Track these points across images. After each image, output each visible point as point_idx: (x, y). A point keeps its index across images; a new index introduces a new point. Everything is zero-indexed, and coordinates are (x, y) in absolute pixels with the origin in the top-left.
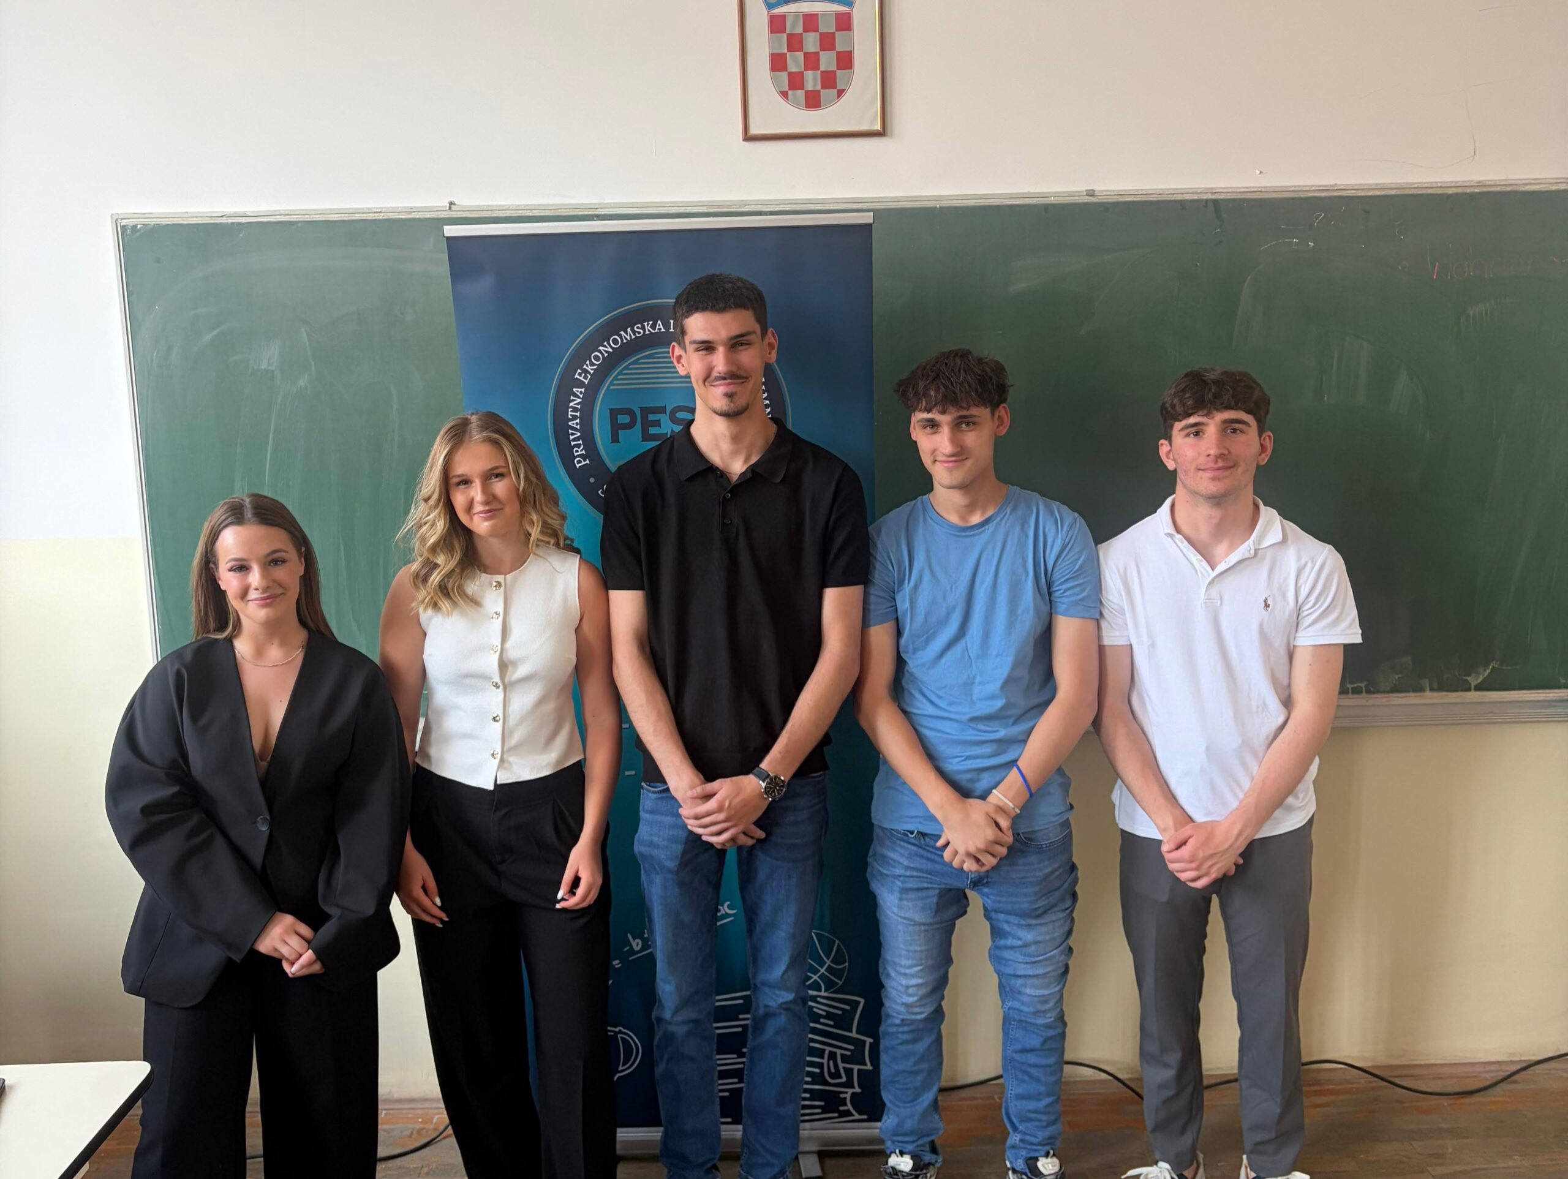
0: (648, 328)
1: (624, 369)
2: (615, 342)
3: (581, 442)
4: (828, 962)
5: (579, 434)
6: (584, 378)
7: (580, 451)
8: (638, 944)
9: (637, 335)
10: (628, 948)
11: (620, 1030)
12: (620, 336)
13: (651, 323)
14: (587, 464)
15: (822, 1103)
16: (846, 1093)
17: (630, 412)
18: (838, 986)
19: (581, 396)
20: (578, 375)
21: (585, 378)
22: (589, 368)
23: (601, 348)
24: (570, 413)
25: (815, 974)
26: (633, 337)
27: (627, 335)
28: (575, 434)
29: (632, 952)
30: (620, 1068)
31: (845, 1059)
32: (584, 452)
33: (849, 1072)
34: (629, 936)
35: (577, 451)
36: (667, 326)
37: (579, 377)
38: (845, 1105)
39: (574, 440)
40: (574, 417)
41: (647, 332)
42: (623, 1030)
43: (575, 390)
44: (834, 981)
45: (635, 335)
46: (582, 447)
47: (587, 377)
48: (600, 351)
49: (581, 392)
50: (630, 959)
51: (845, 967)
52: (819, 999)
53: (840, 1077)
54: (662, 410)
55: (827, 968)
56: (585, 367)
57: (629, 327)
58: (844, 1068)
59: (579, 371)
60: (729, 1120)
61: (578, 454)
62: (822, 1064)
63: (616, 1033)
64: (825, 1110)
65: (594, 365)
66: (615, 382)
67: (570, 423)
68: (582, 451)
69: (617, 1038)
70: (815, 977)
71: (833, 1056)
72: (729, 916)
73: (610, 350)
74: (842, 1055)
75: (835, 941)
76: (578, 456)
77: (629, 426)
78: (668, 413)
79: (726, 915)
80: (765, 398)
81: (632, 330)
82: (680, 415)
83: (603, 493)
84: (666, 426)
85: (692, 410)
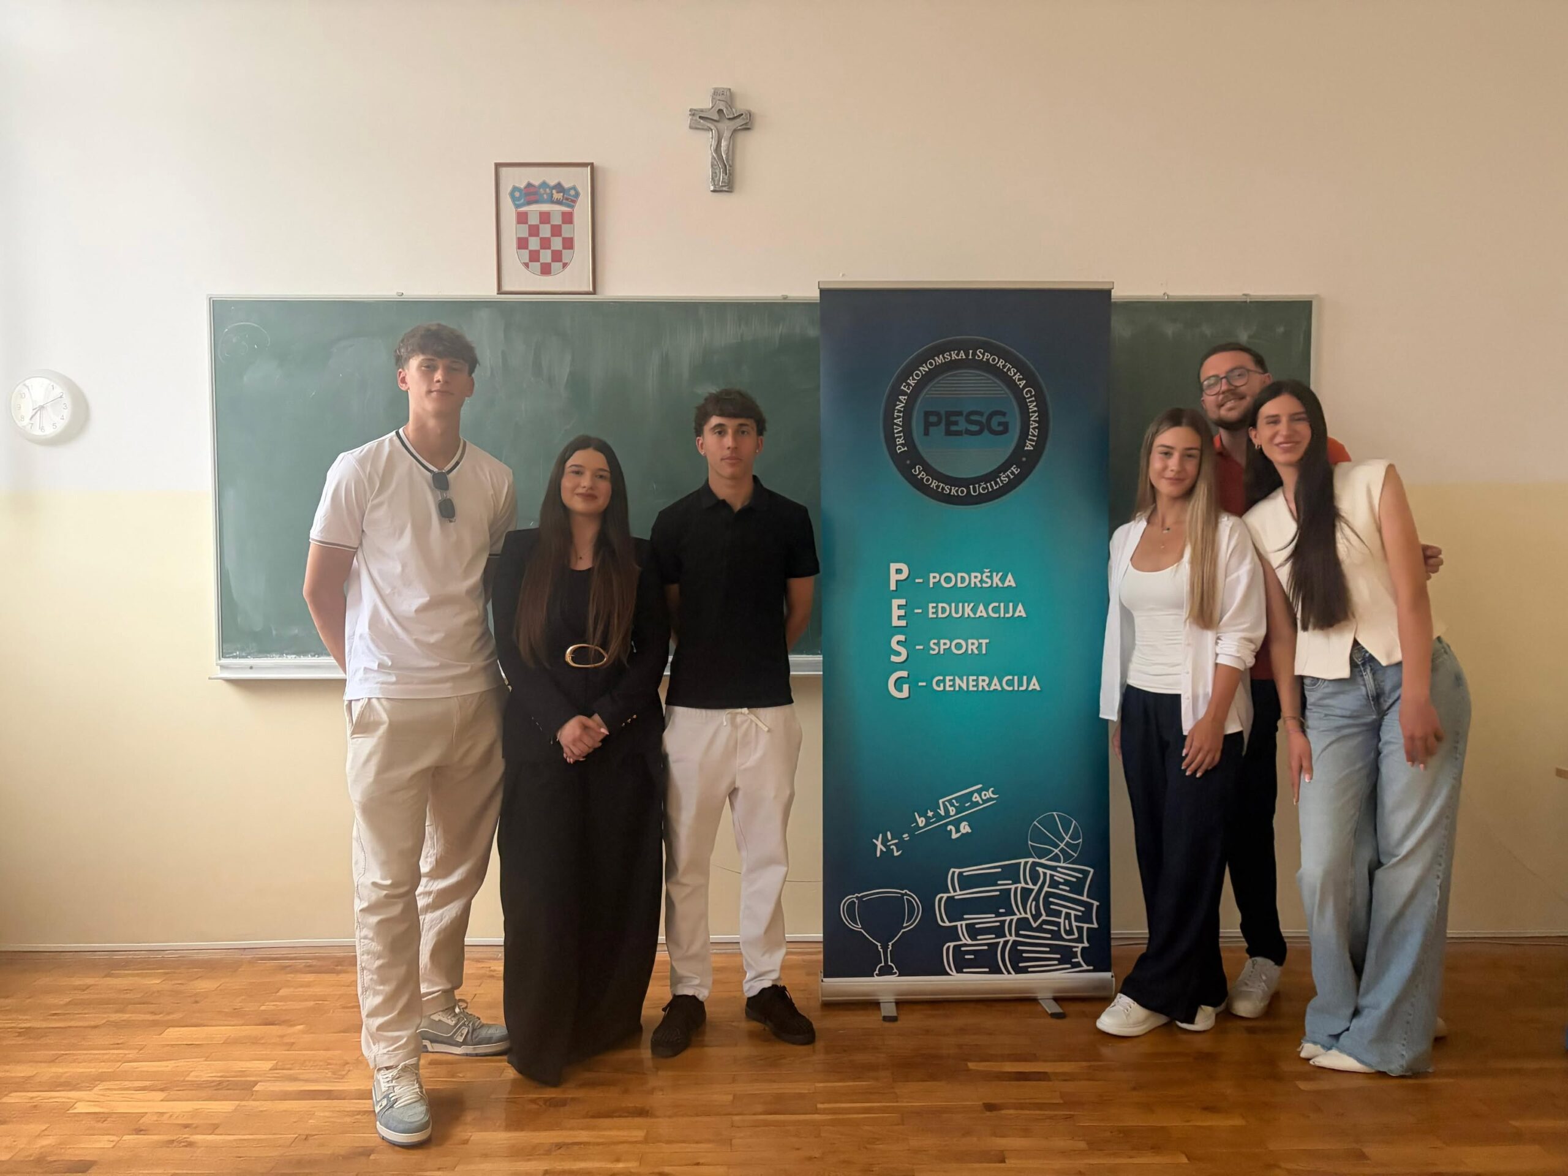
0: (954, 356)
1: (936, 383)
2: (931, 364)
3: (902, 434)
4: (1067, 838)
5: (901, 429)
7: (901, 441)
8: (922, 821)
9: (946, 360)
10: (915, 824)
11: (906, 892)
12: (935, 360)
13: (956, 352)
14: (905, 450)
15: (1058, 956)
16: (1077, 947)
17: (938, 414)
18: (1074, 858)
19: (904, 402)
21: (908, 389)
22: (912, 382)
23: (921, 368)
24: (896, 414)
25: (1056, 849)
26: (943, 361)
27: (939, 360)
28: (899, 428)
29: (918, 828)
30: (905, 925)
31: (1077, 918)
32: (903, 442)
33: (1080, 929)
34: (916, 814)
35: (899, 441)
36: (967, 355)
37: (904, 388)
38: (1077, 958)
39: (898, 433)
40: (899, 417)
41: (953, 358)
42: (908, 892)
43: (900, 397)
44: (1072, 855)
46: (903, 438)
47: (910, 388)
48: (920, 371)
49: (905, 399)
50: (916, 833)
51: (1080, 843)
52: (1059, 869)
53: (1073, 934)
54: (959, 414)
55: (1066, 843)
57: (940, 355)
58: (1077, 926)
59: (904, 384)
60: (987, 970)
62: (1059, 923)
63: (903, 895)
64: (1061, 961)
65: (916, 380)
66: (929, 392)
67: (895, 421)
69: (904, 899)
70: (1056, 851)
71: (1068, 916)
72: (992, 799)
73: (927, 370)
74: (1075, 915)
75: (1072, 822)
76: (899, 444)
77: (938, 424)
78: (964, 415)
79: (991, 799)
80: (1034, 406)
81: (943, 356)
82: (973, 418)
83: (915, 471)
84: (963, 425)
85: (981, 414)
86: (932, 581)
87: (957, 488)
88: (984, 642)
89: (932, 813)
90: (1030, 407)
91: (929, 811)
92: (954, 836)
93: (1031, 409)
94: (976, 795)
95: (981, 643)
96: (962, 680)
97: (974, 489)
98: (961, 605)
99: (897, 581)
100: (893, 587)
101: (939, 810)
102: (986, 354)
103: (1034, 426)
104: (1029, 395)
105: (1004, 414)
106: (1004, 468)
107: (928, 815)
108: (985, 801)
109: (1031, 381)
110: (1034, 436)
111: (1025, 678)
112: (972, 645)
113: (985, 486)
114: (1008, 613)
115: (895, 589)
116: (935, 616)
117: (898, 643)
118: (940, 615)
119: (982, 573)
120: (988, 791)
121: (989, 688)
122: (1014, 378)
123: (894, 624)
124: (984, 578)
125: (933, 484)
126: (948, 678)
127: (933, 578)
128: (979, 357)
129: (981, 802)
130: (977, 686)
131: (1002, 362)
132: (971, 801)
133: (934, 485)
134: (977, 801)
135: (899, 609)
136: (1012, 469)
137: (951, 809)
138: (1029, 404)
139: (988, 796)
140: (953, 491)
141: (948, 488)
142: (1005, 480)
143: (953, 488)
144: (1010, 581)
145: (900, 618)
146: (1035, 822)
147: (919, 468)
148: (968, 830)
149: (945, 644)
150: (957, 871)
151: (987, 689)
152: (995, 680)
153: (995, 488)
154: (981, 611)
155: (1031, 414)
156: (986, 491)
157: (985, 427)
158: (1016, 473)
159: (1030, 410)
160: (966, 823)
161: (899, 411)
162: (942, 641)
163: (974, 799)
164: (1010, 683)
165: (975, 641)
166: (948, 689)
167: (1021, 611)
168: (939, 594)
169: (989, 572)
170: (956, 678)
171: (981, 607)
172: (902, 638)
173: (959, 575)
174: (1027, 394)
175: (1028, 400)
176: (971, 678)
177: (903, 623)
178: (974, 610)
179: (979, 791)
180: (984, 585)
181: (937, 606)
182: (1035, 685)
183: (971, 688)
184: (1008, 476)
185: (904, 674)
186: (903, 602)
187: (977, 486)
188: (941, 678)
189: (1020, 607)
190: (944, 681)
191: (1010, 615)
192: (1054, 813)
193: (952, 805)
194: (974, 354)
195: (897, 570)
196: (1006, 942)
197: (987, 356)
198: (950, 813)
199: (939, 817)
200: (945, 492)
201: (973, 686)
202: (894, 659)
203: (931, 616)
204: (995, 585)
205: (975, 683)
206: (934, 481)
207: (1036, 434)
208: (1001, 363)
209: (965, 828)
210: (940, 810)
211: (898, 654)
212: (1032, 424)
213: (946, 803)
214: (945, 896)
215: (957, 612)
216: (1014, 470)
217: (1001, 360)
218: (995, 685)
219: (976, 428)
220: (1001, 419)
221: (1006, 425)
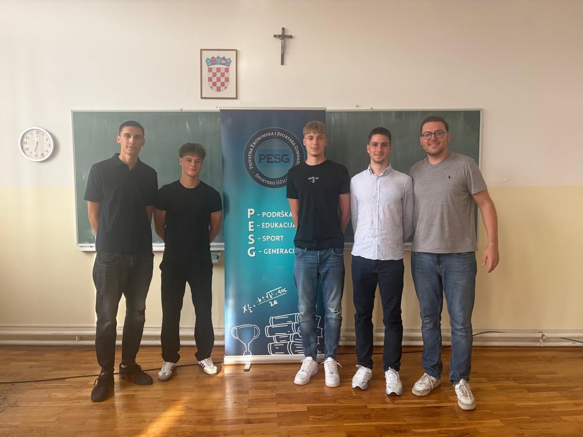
0: (269, 134)
1: (263, 144)
2: (261, 137)
3: (251, 162)
5: (251, 160)
6: (253, 146)
7: (251, 165)
8: (260, 300)
10: (257, 301)
14: (253, 168)
17: (264, 155)
19: (252, 151)
22: (254, 144)
26: (266, 136)
27: (264, 136)
29: (259, 303)
30: (254, 337)
34: (258, 298)
36: (274, 134)
37: (251, 146)
40: (250, 156)
42: (255, 325)
43: (250, 149)
48: (257, 139)
50: (258, 305)
54: (272, 155)
57: (265, 134)
59: (252, 144)
60: (283, 353)
63: (253, 326)
65: (256, 143)
66: (261, 147)
67: (249, 158)
69: (253, 328)
73: (260, 139)
77: (264, 159)
78: (274, 155)
79: (285, 292)
80: (299, 153)
82: (277, 156)
83: (256, 176)
84: (273, 159)
85: (280, 156)
86: (263, 215)
87: (272, 182)
88: (282, 236)
90: (297, 153)
91: (263, 297)
92: (272, 305)
94: (279, 291)
96: (274, 250)
97: (278, 182)
98: (274, 223)
99: (250, 215)
100: (249, 217)
102: (281, 134)
104: (297, 148)
105: (288, 155)
109: (297, 144)
110: (299, 163)
112: (278, 238)
113: (282, 181)
114: (290, 226)
117: (251, 237)
118: (266, 227)
119: (281, 212)
120: (284, 289)
122: (291, 142)
123: (249, 230)
124: (282, 214)
127: (264, 214)
128: (279, 135)
129: (281, 293)
130: (280, 252)
132: (277, 293)
133: (263, 180)
135: (251, 225)
137: (270, 296)
139: (283, 291)
141: (268, 182)
143: (270, 182)
145: (252, 228)
147: (258, 175)
148: (276, 303)
149: (268, 237)
150: (273, 317)
151: (283, 253)
152: (286, 250)
153: (285, 182)
154: (281, 226)
155: (298, 155)
156: (282, 183)
157: (281, 160)
161: (250, 154)
162: (267, 237)
164: (291, 251)
165: (279, 236)
166: (269, 253)
168: (266, 219)
169: (283, 212)
170: (272, 249)
171: (281, 224)
172: (253, 235)
173: (273, 213)
175: (296, 151)
176: (277, 249)
177: (253, 230)
178: (278, 225)
179: (280, 289)
180: (282, 216)
181: (265, 224)
183: (278, 253)
185: (254, 248)
186: (253, 222)
190: (268, 250)
193: (271, 294)
194: (277, 133)
195: (250, 211)
196: (290, 343)
199: (266, 299)
202: (250, 243)
203: (263, 227)
204: (285, 216)
208: (286, 137)
209: (275, 302)
210: (267, 296)
211: (251, 241)
212: (298, 159)
213: (269, 294)
214: (268, 327)
215: (272, 226)
218: (286, 252)
219: (278, 160)
220: (287, 157)
221: (288, 159)
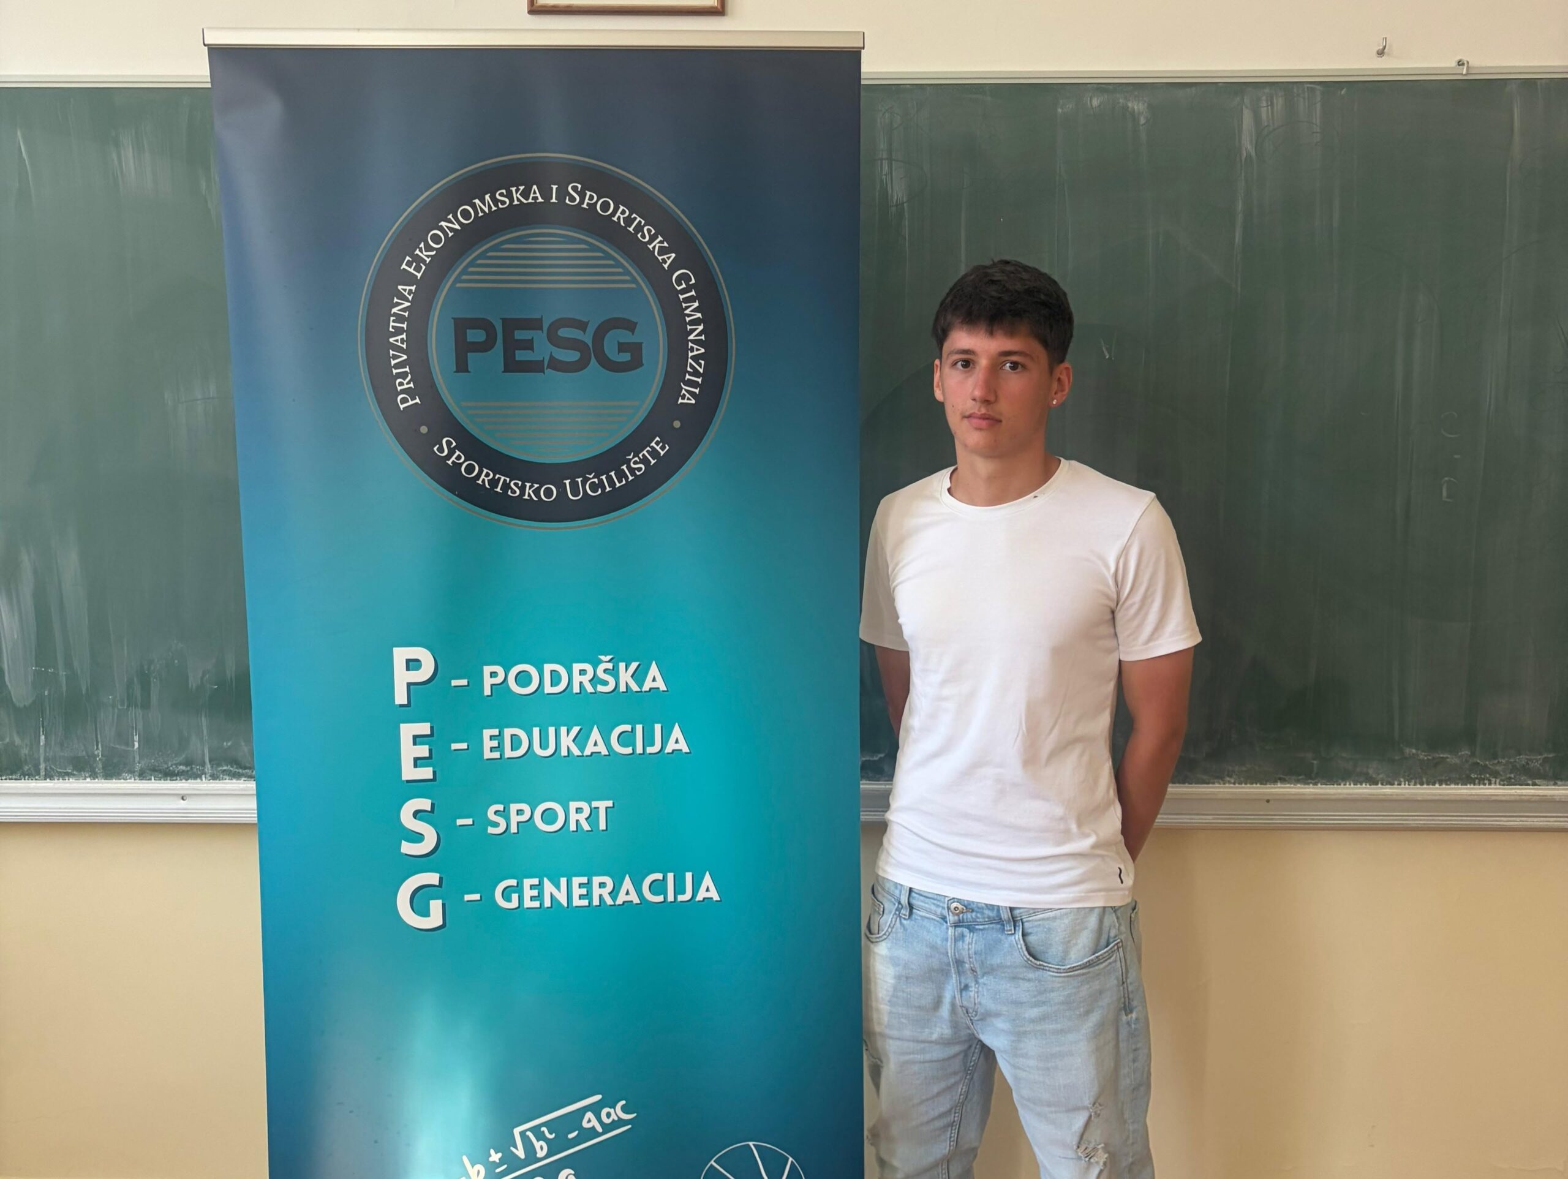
0: (517, 197)
1: (478, 257)
2: (466, 215)
3: (407, 369)
5: (405, 357)
6: (414, 270)
7: (406, 384)
8: (479, 1172)
9: (501, 206)
12: (474, 206)
13: (522, 188)
14: (417, 403)
17: (485, 325)
19: (410, 298)
20: (406, 265)
21: (418, 269)
22: (424, 255)
23: (443, 224)
24: (392, 324)
26: (494, 208)
27: (484, 205)
28: (401, 357)
32: (411, 385)
34: (465, 1159)
35: (401, 384)
36: (546, 195)
37: (407, 268)
39: (397, 366)
40: (399, 331)
41: (516, 202)
43: (400, 287)
45: (496, 205)
46: (409, 377)
47: (421, 268)
48: (441, 229)
49: (410, 292)
54: (534, 324)
56: (417, 252)
57: (487, 194)
59: (408, 258)
61: (402, 387)
65: (432, 249)
66: (464, 277)
67: (391, 340)
68: (408, 383)
72: (624, 1122)
73: (457, 227)
75: (787, 1159)
76: (403, 391)
77: (487, 347)
78: (545, 326)
79: (620, 1123)
80: (696, 310)
81: (493, 198)
82: (564, 333)
83: (441, 450)
84: (543, 350)
85: (582, 326)
86: (488, 682)
87: (536, 486)
88: (602, 805)
89: (500, 1155)
90: (687, 312)
91: (492, 1152)
93: (689, 316)
94: (589, 1115)
95: (597, 808)
96: (558, 888)
97: (574, 485)
98: (552, 730)
99: (409, 685)
101: (512, 1149)
102: (588, 193)
103: (695, 353)
104: (684, 286)
105: (630, 326)
106: (636, 441)
107: (491, 1159)
108: (607, 1128)
109: (689, 255)
110: (696, 373)
111: (689, 876)
112: (578, 814)
113: (596, 480)
114: (652, 744)
115: (406, 702)
116: (497, 755)
117: (416, 814)
118: (508, 753)
119: (595, 664)
120: (614, 1107)
121: (614, 899)
122: (650, 247)
123: (406, 775)
124: (601, 674)
125: (483, 477)
126: (527, 882)
127: (491, 675)
128: (573, 199)
129: (600, 1130)
130: (588, 896)
131: (623, 212)
132: (580, 1128)
133: (485, 479)
134: (593, 1127)
135: (415, 744)
136: (653, 444)
137: (537, 1145)
138: (684, 305)
139: (614, 1117)
140: (529, 491)
141: (516, 484)
142: (639, 469)
143: (528, 485)
144: (655, 679)
145: (417, 762)
146: (712, 1162)
147: (449, 443)
149: (519, 812)
151: (609, 901)
152: (627, 884)
153: (618, 485)
154: (595, 743)
155: (689, 327)
156: (600, 492)
157: (592, 353)
158: (662, 453)
159: (688, 319)
160: (573, 1172)
161: (400, 319)
162: (514, 808)
163: (585, 1124)
164: (658, 887)
165: (584, 805)
166: (528, 904)
167: (678, 741)
168: (508, 708)
169: (609, 661)
170: (547, 883)
171: (595, 735)
172: (425, 804)
173: (548, 668)
174: (680, 284)
175: (681, 297)
176: (576, 881)
177: (426, 773)
178: (581, 740)
179: (596, 1109)
180: (600, 688)
181: (501, 734)
182: (709, 890)
183: (577, 902)
184: (645, 461)
185: (433, 878)
186: (424, 728)
187: (579, 480)
188: (513, 882)
189: (677, 732)
190: (519, 888)
191: (657, 748)
192: (751, 1144)
193: (540, 1137)
194: (562, 193)
195: (408, 661)
197: (591, 198)
198: (536, 1153)
199: (512, 1164)
200: (509, 493)
201: (581, 897)
202: (407, 848)
203: (488, 755)
204: (622, 688)
205: (584, 891)
206: (485, 471)
207: (701, 371)
208: (621, 215)
210: (516, 1148)
211: (418, 838)
212: (692, 350)
213: (529, 1133)
215: (544, 745)
216: (658, 448)
217: (622, 208)
218: (628, 893)
219: (573, 356)
220: (625, 336)
221: (635, 349)
